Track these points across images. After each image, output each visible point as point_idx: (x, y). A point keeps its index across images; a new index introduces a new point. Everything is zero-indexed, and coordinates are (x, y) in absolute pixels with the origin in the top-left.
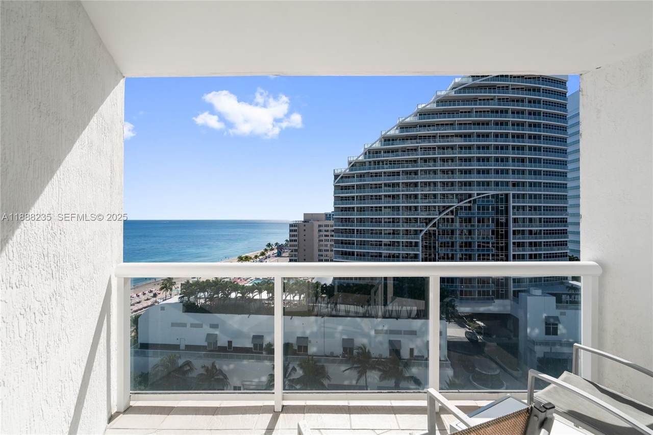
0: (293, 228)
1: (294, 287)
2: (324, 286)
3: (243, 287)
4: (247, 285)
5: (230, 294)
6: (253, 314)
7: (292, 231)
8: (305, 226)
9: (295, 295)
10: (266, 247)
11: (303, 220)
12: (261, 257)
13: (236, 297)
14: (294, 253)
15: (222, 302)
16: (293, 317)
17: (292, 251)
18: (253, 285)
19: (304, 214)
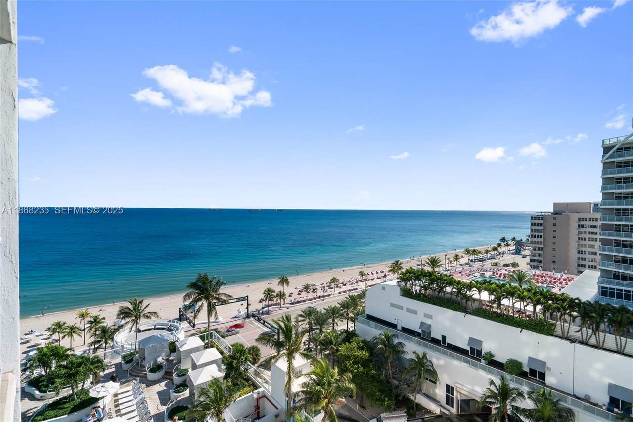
0: (537, 221)
1: (526, 294)
2: (576, 301)
3: (459, 283)
4: (465, 281)
5: (445, 287)
6: (470, 313)
7: (535, 225)
8: (555, 218)
9: (527, 305)
10: (500, 242)
11: (552, 210)
12: (492, 253)
13: (452, 293)
14: (537, 252)
15: (437, 293)
16: (523, 330)
17: (534, 250)
18: (471, 283)
19: (554, 204)
